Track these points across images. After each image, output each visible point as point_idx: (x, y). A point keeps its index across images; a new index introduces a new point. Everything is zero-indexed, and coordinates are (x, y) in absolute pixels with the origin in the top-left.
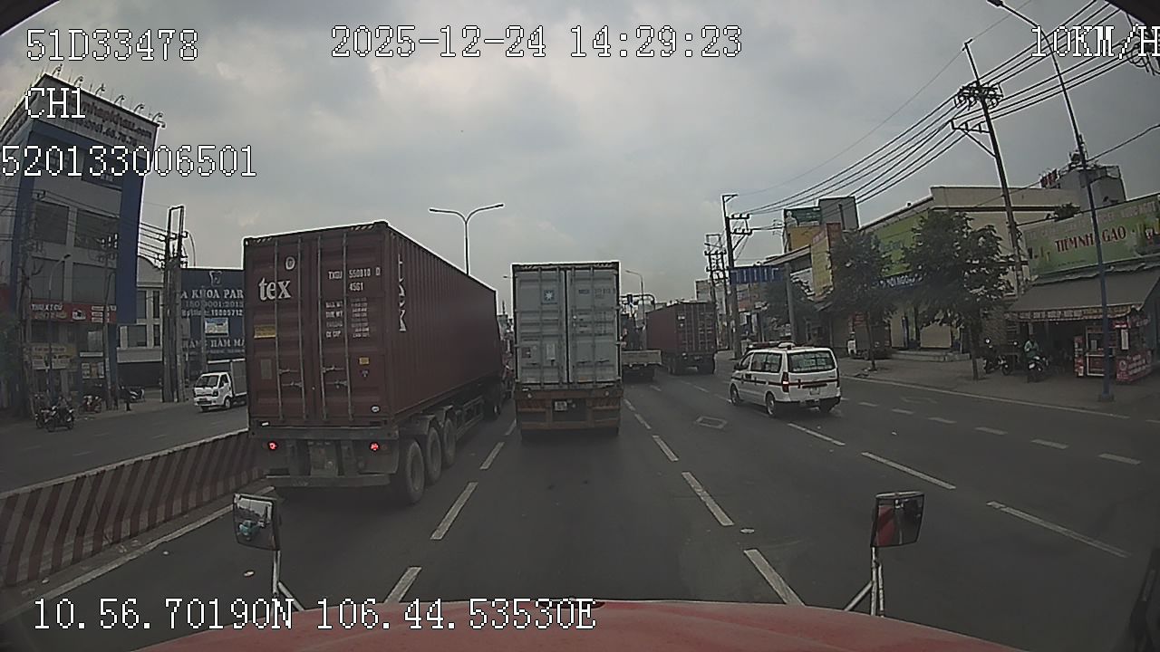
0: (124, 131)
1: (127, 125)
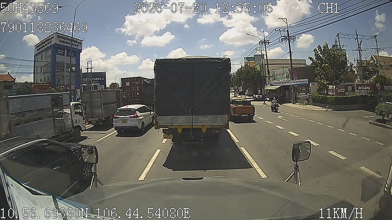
0: (75, 43)
1: (76, 42)
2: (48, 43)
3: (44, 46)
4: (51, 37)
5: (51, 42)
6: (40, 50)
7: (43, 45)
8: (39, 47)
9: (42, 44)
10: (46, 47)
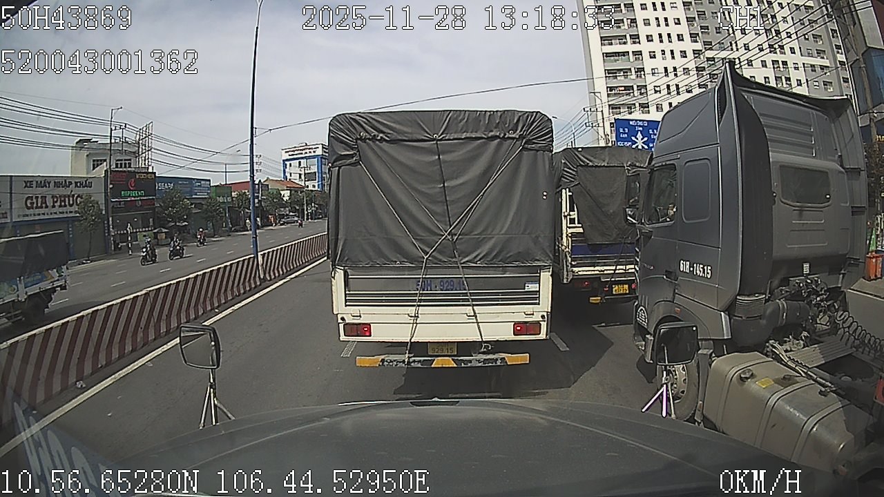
2: (310, 152)
3: (302, 154)
4: (314, 147)
5: (314, 152)
6: (295, 157)
7: (301, 152)
8: (293, 153)
9: (298, 150)
10: (306, 155)
